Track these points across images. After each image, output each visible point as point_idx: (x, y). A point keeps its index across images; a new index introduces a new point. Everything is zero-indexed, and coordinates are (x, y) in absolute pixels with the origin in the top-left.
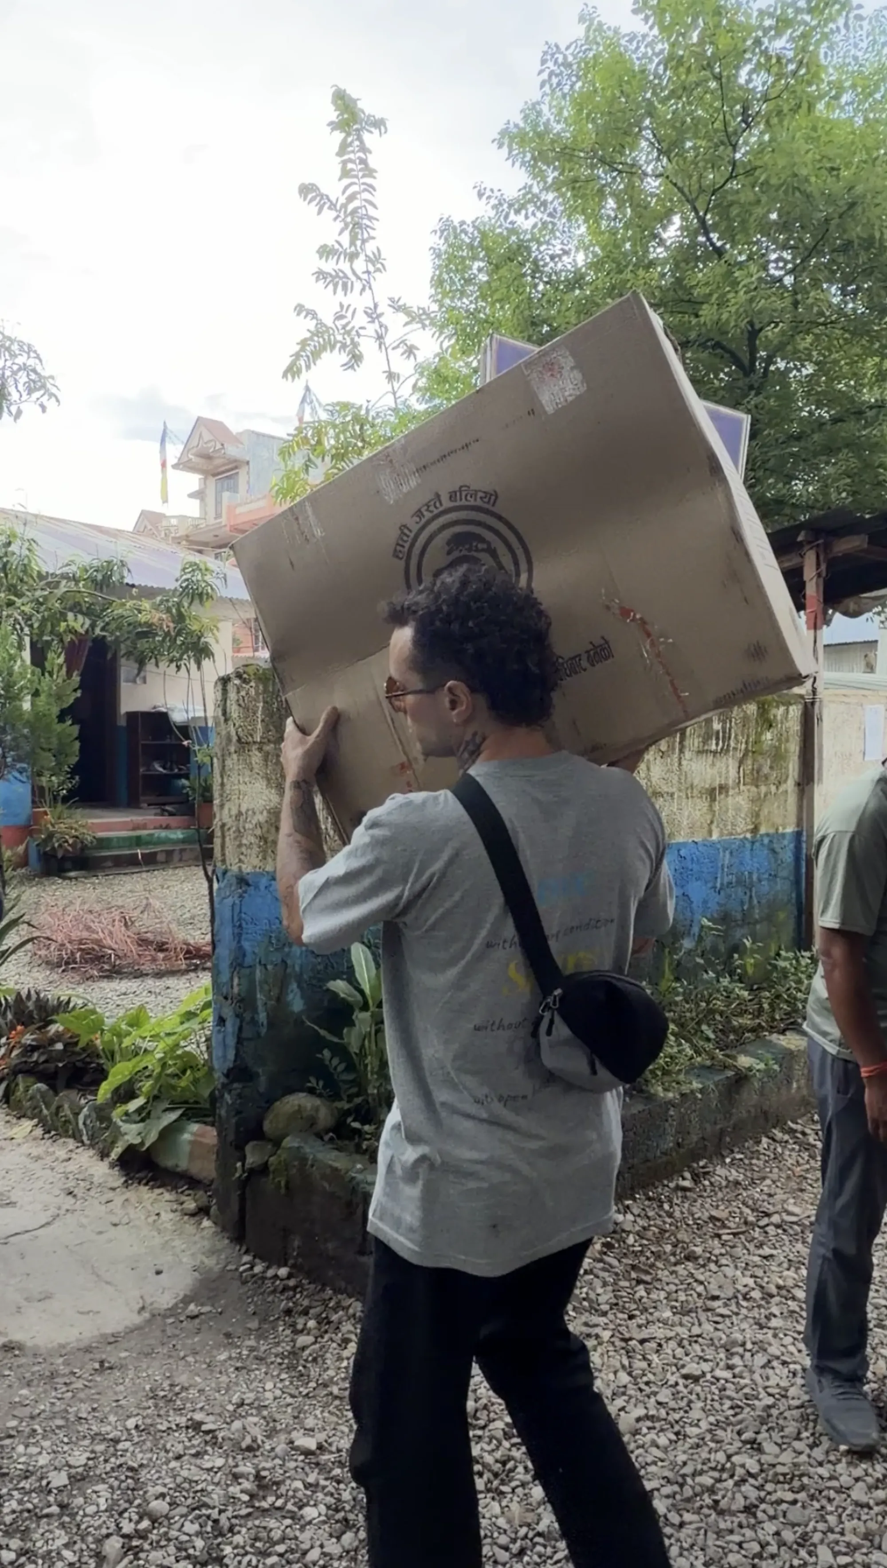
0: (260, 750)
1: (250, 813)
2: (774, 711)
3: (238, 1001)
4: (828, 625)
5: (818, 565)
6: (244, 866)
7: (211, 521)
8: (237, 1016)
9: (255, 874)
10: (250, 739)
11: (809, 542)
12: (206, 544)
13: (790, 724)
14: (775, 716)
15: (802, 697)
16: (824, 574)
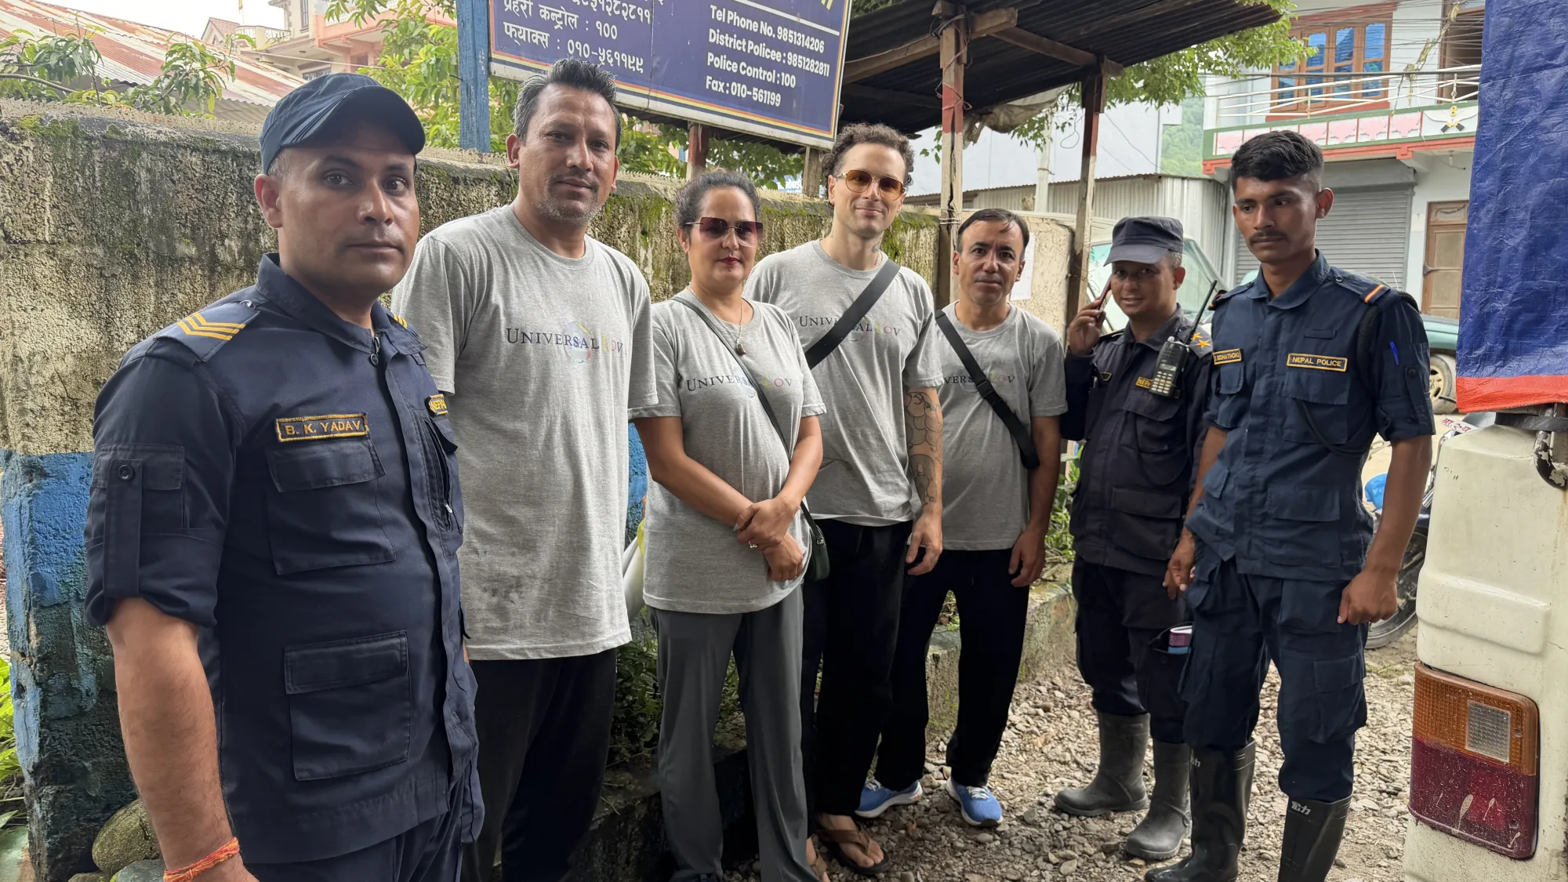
0: (52, 254)
1: (38, 358)
2: (900, 235)
3: (40, 660)
4: (975, 142)
5: (958, 50)
6: (32, 446)
7: (297, 33)
8: (38, 684)
9: (57, 458)
10: (29, 236)
11: (948, 18)
12: (292, 62)
13: (920, 252)
14: (902, 241)
15: (935, 218)
16: (964, 60)
